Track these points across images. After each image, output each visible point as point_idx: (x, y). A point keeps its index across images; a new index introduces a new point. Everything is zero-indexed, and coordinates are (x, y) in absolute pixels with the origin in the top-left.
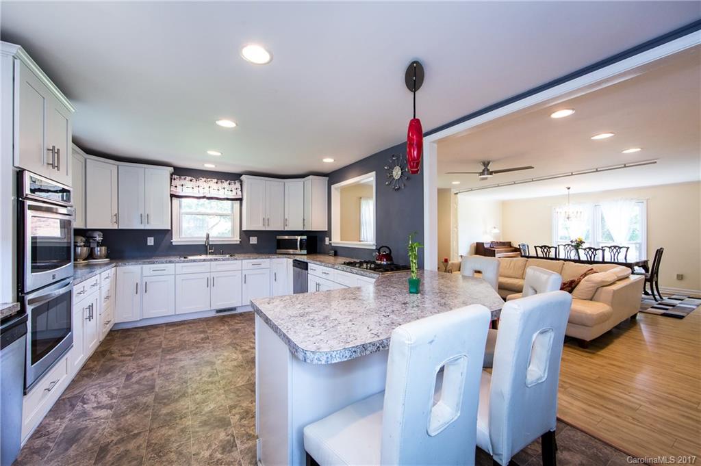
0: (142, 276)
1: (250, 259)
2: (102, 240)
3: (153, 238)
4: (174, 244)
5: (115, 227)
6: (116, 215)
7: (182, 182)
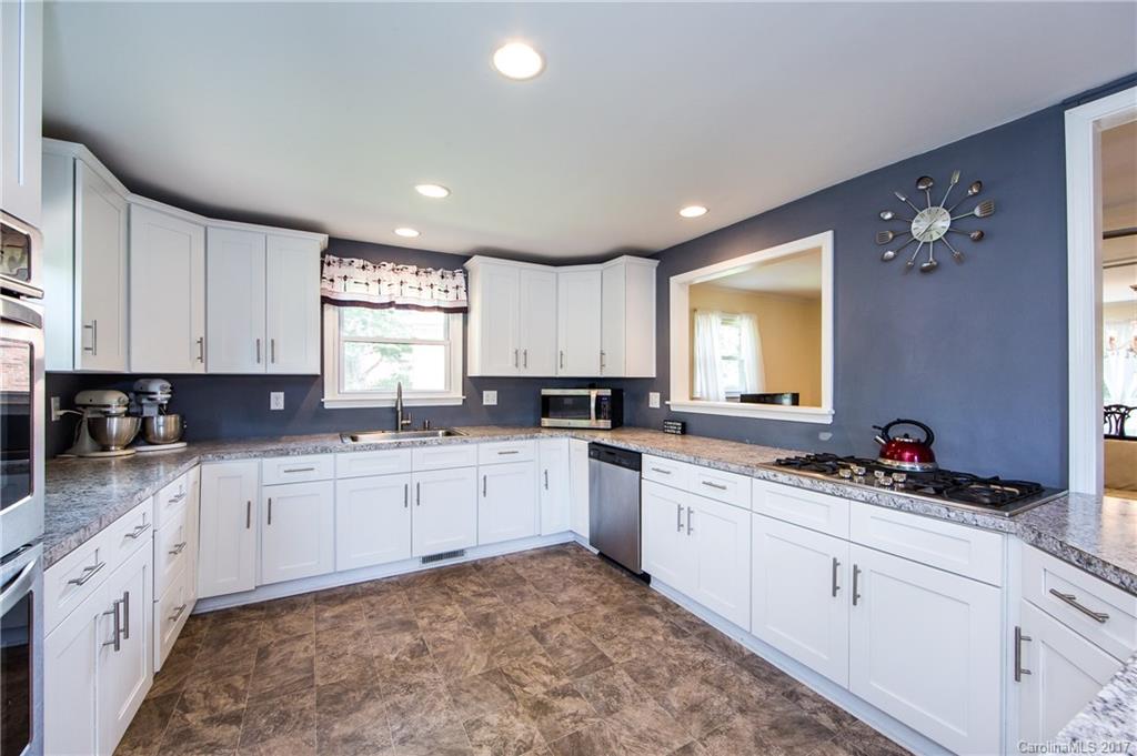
0: (261, 485)
1: (494, 440)
2: (170, 400)
3: (282, 394)
4: (326, 406)
5: (199, 369)
6: (200, 342)
7: (345, 270)
